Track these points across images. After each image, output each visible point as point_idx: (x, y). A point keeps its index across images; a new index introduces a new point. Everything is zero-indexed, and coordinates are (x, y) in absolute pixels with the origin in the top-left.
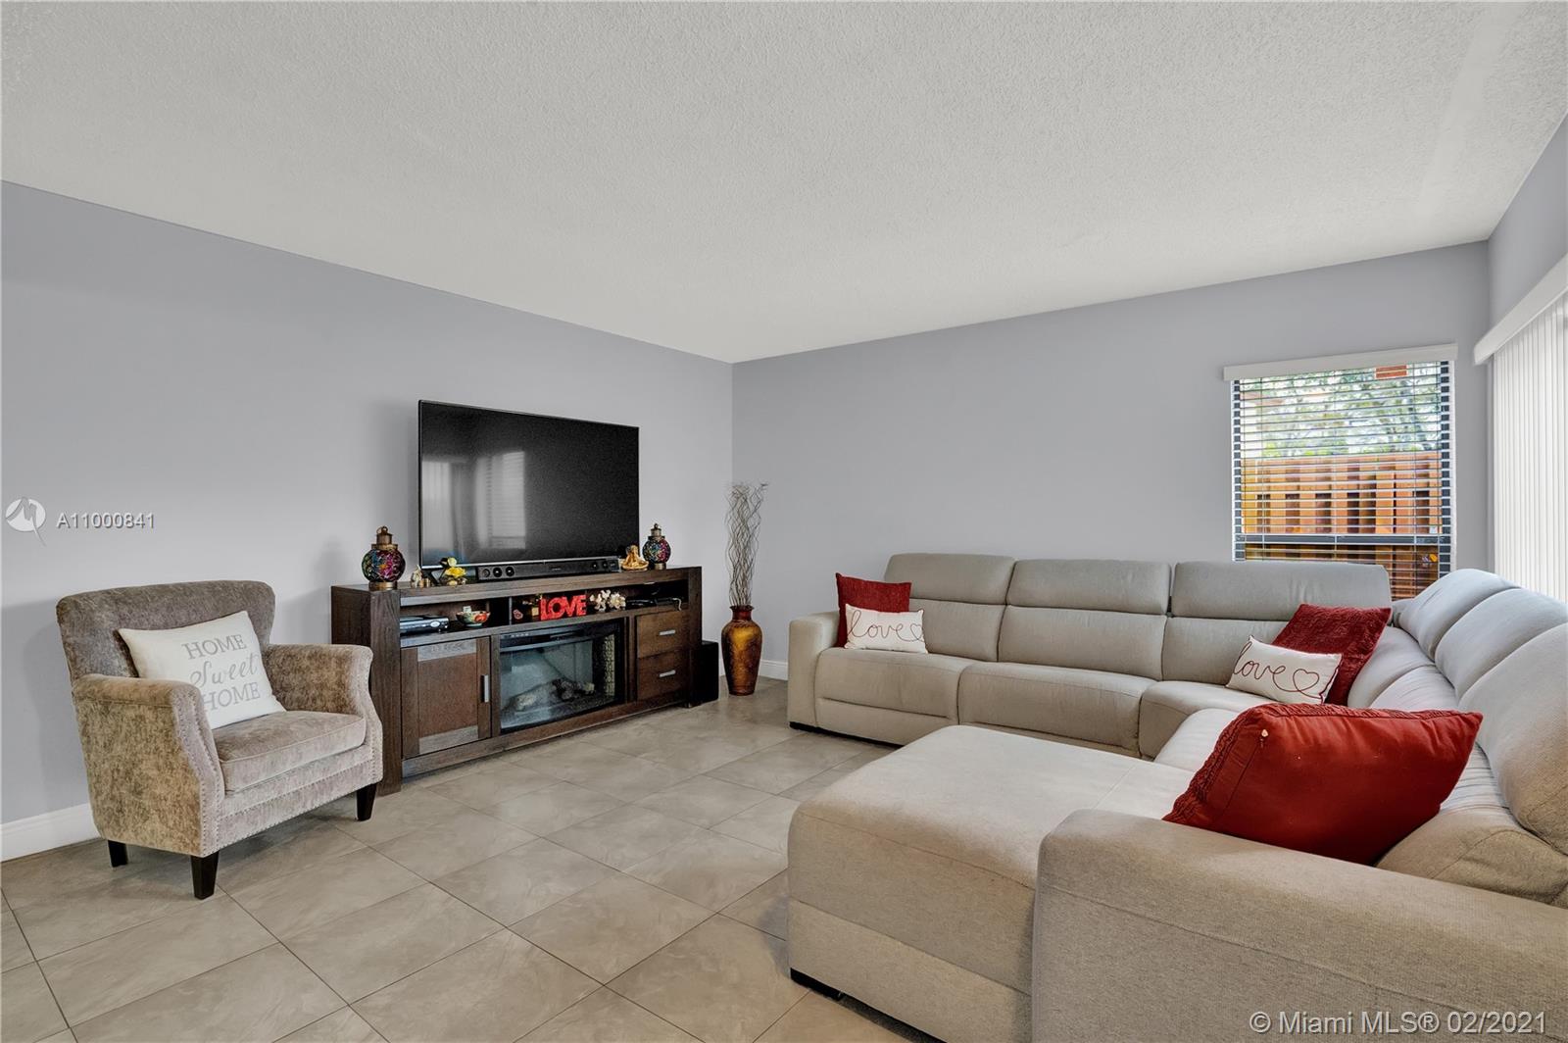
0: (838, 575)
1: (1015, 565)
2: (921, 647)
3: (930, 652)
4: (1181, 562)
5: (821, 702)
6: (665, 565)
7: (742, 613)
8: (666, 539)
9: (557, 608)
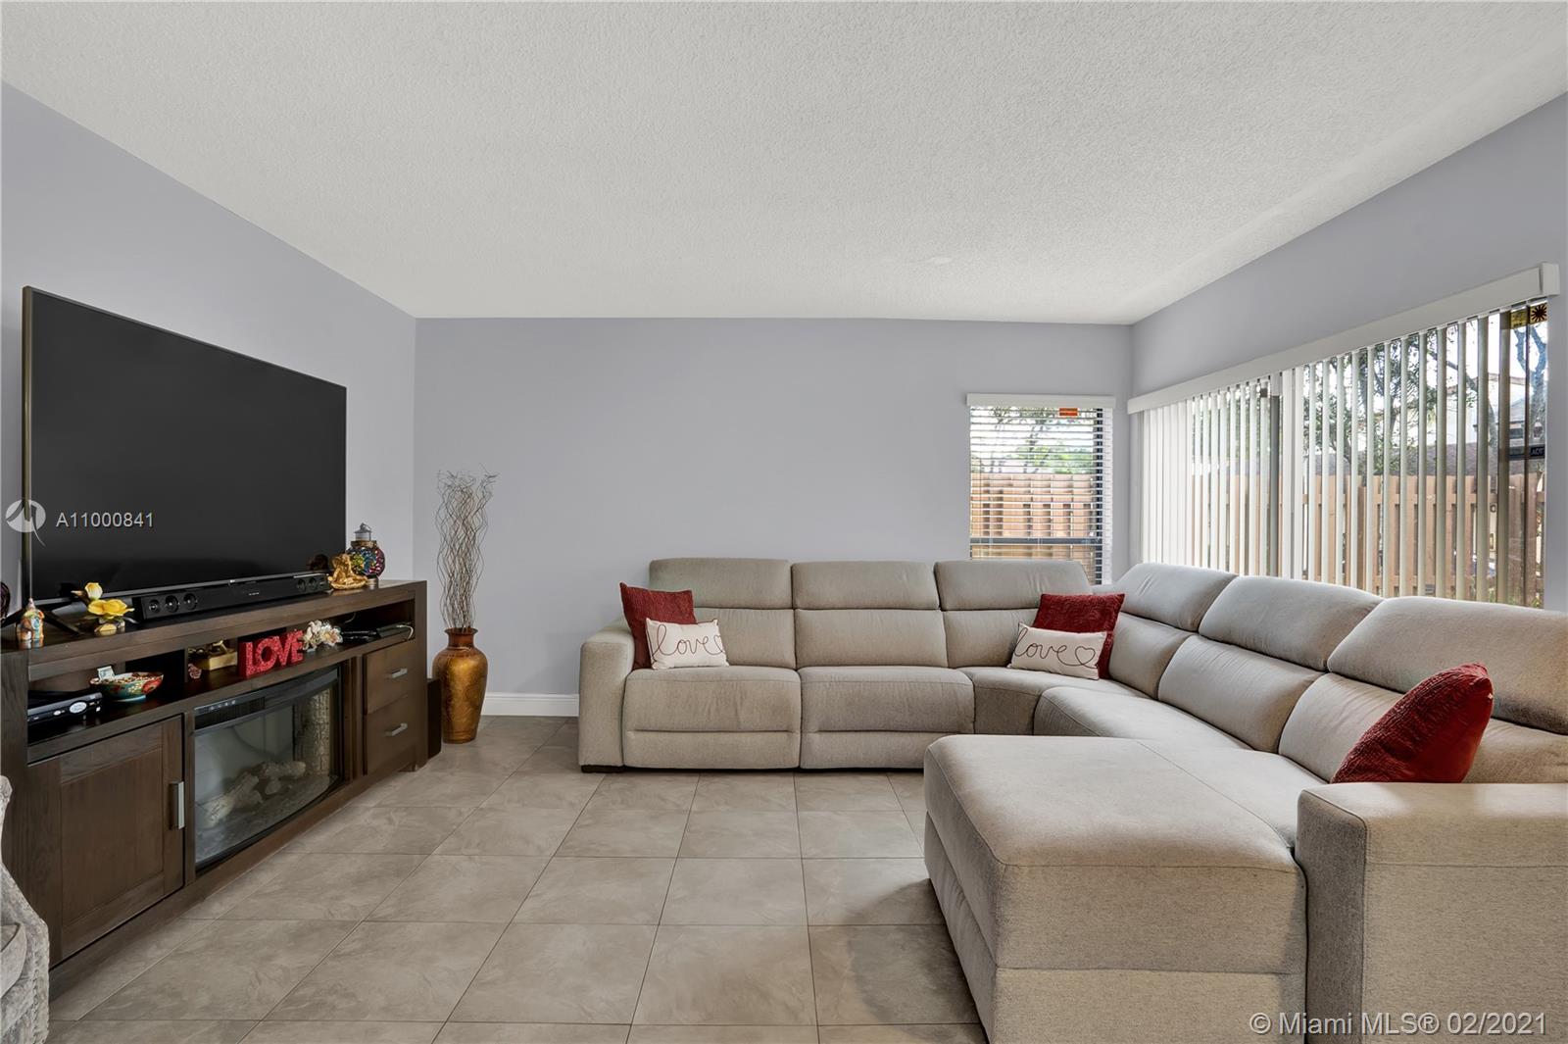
0: (623, 587)
1: (792, 568)
2: (722, 659)
3: (731, 664)
4: (940, 561)
5: (631, 735)
6: (377, 581)
7: (461, 637)
8: (379, 545)
9: (267, 654)
